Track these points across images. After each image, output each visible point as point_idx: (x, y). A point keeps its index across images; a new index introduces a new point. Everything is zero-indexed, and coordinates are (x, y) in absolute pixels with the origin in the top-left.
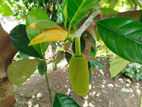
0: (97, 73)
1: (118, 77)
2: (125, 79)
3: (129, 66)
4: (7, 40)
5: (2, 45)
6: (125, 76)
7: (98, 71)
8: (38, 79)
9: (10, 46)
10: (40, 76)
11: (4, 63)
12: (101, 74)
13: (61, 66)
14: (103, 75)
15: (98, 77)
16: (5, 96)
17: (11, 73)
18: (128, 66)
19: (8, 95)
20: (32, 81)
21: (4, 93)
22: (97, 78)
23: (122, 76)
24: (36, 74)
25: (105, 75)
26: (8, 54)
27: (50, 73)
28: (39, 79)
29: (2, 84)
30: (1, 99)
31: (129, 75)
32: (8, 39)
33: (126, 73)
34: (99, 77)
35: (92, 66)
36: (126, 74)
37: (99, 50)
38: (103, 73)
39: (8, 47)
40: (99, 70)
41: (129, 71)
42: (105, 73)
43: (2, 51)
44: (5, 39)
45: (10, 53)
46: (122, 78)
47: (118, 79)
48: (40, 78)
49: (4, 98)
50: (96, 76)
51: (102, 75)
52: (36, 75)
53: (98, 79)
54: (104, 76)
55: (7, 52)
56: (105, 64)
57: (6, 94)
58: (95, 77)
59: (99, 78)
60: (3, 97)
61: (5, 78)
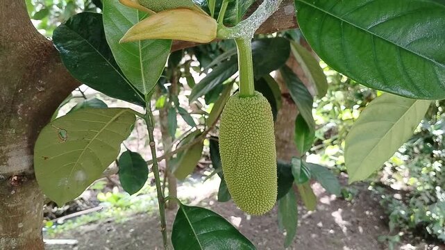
0: (320, 224)
1: (397, 239)
2: (426, 246)
3: (437, 199)
4: (45, 55)
5: (28, 68)
6: (423, 236)
7: (327, 214)
8: (108, 241)
9: (50, 71)
10: (114, 230)
11: (27, 125)
12: (336, 226)
13: (193, 197)
14: (345, 229)
15: (325, 235)
16: (16, 236)
17: (45, 158)
18: (433, 199)
19: (26, 233)
20: (87, 246)
21: (16, 224)
22: (320, 241)
23: (415, 235)
24: (100, 222)
25: (352, 231)
26: (44, 95)
27: (152, 219)
28: (113, 239)
29: (13, 192)
30: (7, 243)
31: (439, 231)
32: (46, 51)
33: (427, 224)
34: (328, 237)
35: (300, 180)
36: (428, 229)
37: (332, 144)
38: (344, 222)
39: (46, 74)
40: (330, 212)
41: (437, 218)
42: (352, 222)
43: (28, 85)
44: (38, 52)
45: (49, 93)
46: (413, 244)
47: (400, 245)
48: (116, 237)
49: (13, 242)
50: (320, 235)
51: (341, 230)
52: (101, 226)
53: (324, 243)
54: (349, 235)
55: (42, 89)
56: (351, 190)
57: (22, 230)
58: (314, 236)
59: (328, 242)
60: (12, 236)
61: (24, 173)
